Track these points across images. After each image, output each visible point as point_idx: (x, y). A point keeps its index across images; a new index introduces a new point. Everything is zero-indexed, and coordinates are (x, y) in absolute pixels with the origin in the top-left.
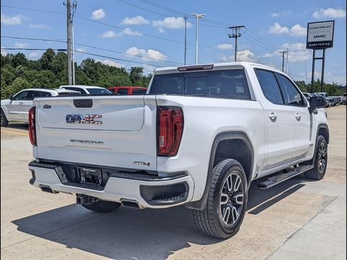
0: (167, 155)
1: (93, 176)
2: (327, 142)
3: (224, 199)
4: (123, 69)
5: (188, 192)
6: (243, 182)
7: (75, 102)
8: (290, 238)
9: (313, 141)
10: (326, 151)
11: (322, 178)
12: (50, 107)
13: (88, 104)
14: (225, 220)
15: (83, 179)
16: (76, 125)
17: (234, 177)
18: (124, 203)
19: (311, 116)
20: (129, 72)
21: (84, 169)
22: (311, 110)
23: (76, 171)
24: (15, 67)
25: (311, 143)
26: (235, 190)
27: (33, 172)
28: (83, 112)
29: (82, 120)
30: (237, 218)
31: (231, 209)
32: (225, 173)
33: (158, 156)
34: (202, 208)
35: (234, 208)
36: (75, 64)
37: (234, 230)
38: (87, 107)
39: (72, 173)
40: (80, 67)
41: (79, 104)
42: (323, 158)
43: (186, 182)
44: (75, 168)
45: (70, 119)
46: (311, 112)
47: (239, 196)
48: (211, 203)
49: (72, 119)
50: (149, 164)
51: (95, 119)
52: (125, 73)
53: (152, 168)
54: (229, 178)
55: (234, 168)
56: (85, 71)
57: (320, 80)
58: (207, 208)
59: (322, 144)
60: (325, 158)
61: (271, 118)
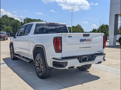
7: (84, 35)
21: (83, 57)
28: (86, 38)
33: (103, 48)
50: (101, 51)
51: (90, 40)
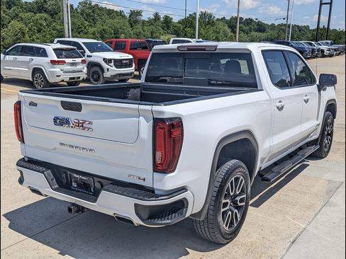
0: (165, 171)
1: (84, 183)
2: (334, 117)
3: (225, 205)
4: (121, 12)
5: (187, 207)
6: (246, 182)
7: (63, 103)
8: (293, 242)
9: (320, 121)
10: (332, 128)
11: (326, 155)
12: (36, 105)
13: (78, 108)
14: (226, 225)
15: (74, 185)
16: (65, 128)
17: (237, 179)
18: (119, 218)
19: (320, 94)
20: (128, 15)
21: (75, 175)
22: (320, 88)
23: (67, 175)
24: (10, 9)
25: (317, 123)
26: (238, 193)
27: (21, 173)
28: (72, 116)
29: (71, 125)
30: (239, 220)
31: (232, 212)
32: (228, 178)
33: (154, 171)
34: (202, 218)
35: (236, 211)
36: (72, 6)
37: (234, 233)
38: (76, 110)
39: (62, 177)
40: (76, 10)
41: (66, 106)
42: (329, 134)
43: (185, 198)
44: (65, 173)
45: (58, 121)
46: (319, 90)
47: (241, 197)
48: (211, 212)
49: (60, 122)
50: (144, 180)
51: (84, 125)
52: (124, 16)
53: (148, 184)
54: (232, 183)
55: (237, 170)
56: (82, 14)
57: (326, 27)
58: (207, 218)
59: (329, 121)
60: (331, 134)
61: (278, 107)
